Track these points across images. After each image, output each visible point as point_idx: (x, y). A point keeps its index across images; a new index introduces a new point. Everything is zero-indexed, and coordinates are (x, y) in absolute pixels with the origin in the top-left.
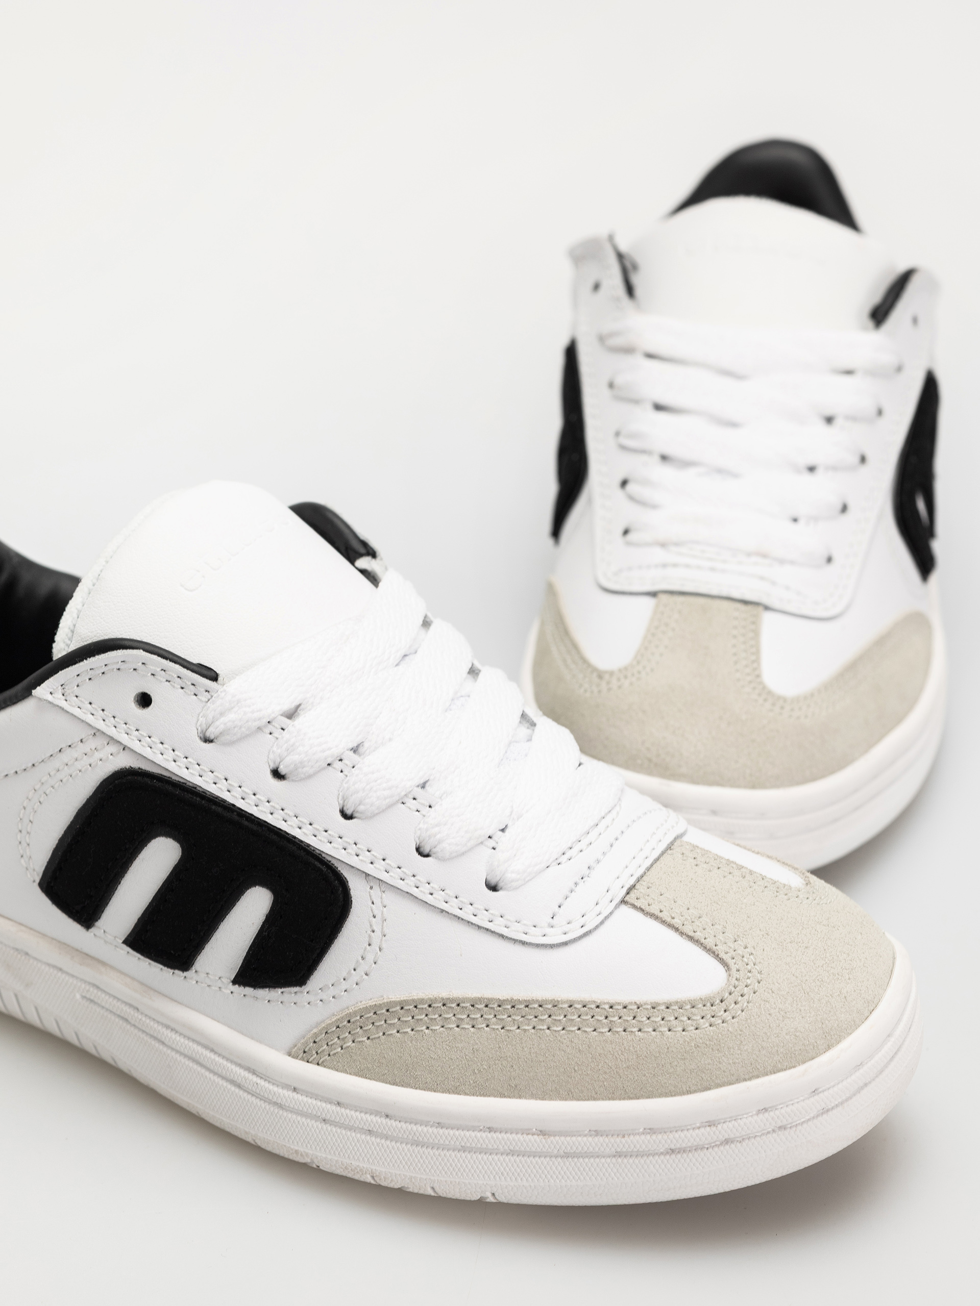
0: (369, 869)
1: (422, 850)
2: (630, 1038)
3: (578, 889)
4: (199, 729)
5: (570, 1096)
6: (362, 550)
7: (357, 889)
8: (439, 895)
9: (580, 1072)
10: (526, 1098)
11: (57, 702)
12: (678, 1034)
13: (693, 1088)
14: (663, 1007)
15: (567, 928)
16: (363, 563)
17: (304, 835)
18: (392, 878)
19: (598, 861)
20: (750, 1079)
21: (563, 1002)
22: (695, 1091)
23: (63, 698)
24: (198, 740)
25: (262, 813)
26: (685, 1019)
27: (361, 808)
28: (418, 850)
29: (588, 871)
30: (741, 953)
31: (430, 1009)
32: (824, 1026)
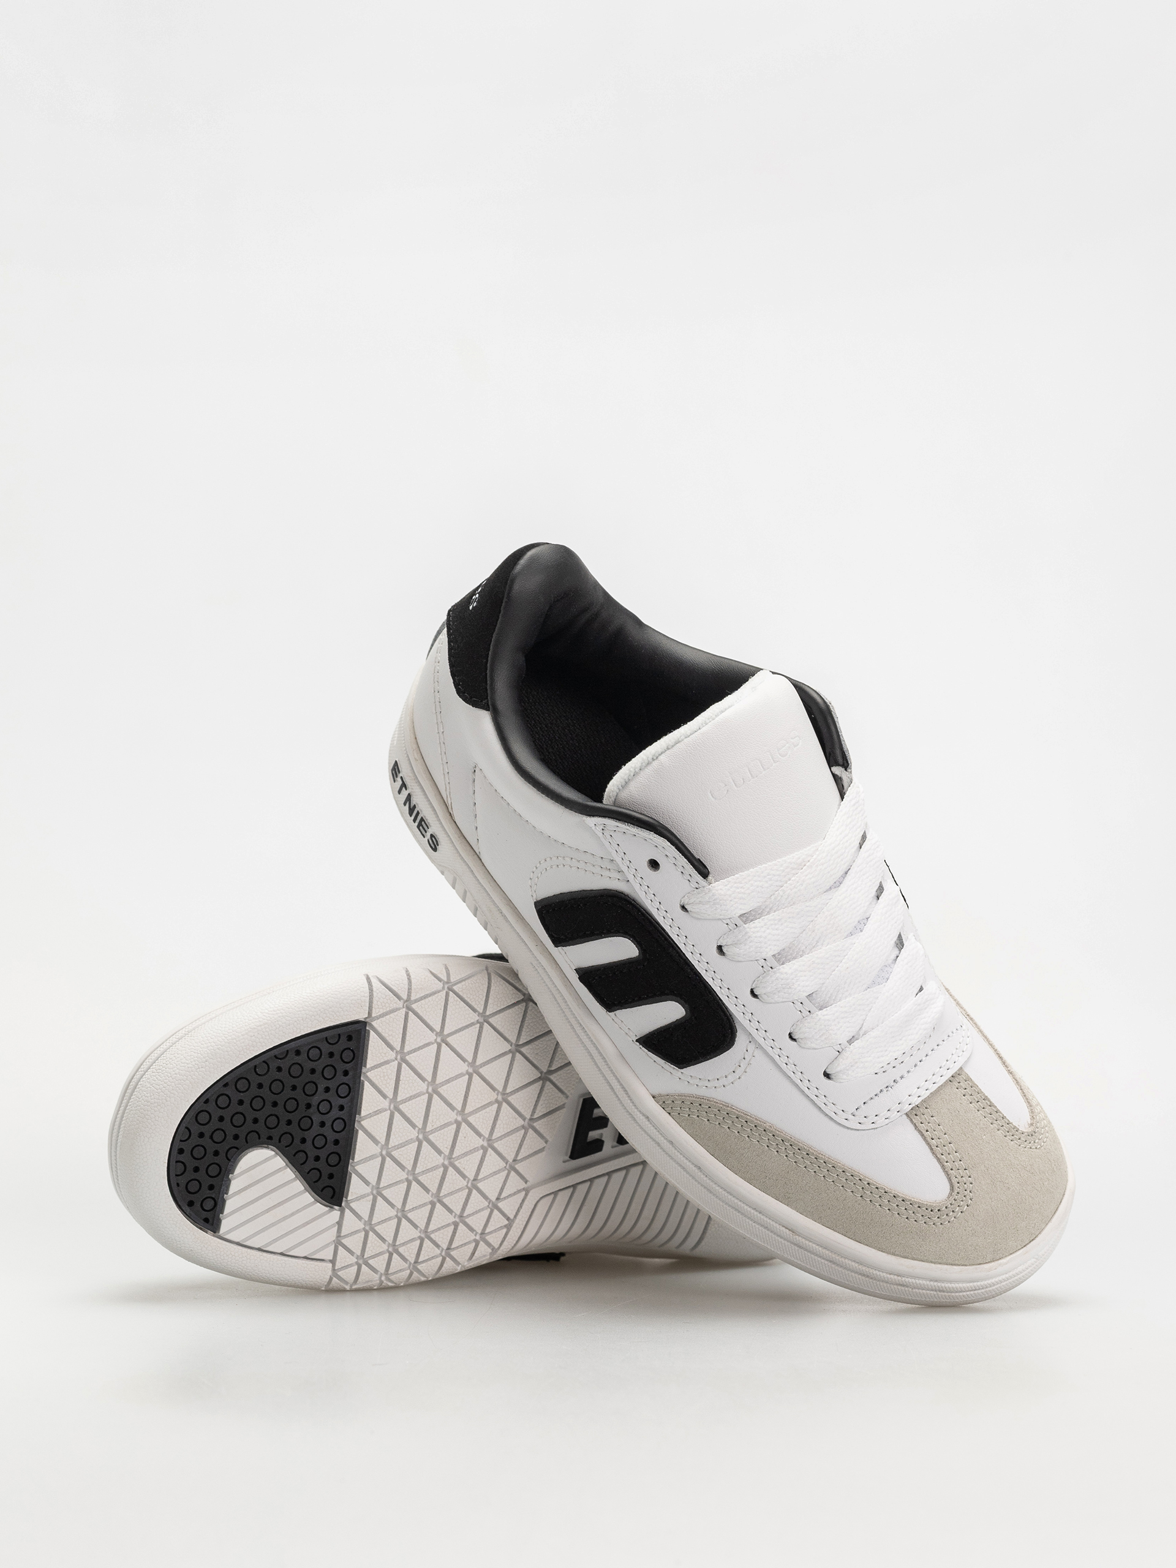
0: (754, 1033)
1: (793, 1035)
2: (872, 1207)
3: (881, 1095)
4: (682, 902)
5: (819, 1220)
6: (840, 760)
7: (740, 1039)
8: (791, 1067)
9: (832, 1211)
10: (791, 1208)
11: (597, 832)
12: (903, 1220)
13: (896, 1253)
14: (901, 1199)
15: (863, 1120)
16: (837, 770)
17: (722, 994)
18: (766, 1045)
19: (902, 1077)
20: (935, 1263)
21: (840, 1168)
22: (897, 1255)
23: (602, 831)
24: (679, 906)
25: (700, 968)
26: (911, 1212)
27: (765, 997)
28: (790, 1034)
29: (892, 1084)
30: (965, 1180)
31: (755, 1128)
32: (996, 1247)
